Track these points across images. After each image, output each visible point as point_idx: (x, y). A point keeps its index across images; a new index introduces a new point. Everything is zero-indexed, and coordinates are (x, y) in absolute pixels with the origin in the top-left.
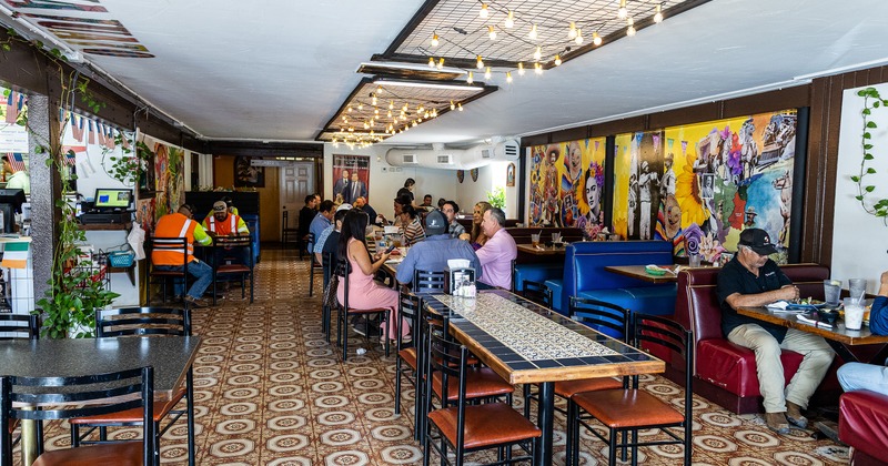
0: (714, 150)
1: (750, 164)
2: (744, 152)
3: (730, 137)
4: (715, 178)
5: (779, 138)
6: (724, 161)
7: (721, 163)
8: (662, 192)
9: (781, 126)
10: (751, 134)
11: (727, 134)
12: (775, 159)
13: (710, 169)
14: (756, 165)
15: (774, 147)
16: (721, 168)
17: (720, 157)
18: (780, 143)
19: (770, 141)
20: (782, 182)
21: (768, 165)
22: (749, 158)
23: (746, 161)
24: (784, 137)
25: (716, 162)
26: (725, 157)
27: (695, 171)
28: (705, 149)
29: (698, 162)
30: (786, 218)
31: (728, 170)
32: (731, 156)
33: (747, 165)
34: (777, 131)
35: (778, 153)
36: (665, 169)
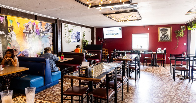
0: (30, 27)
1: (42, 33)
2: (40, 29)
3: (36, 25)
4: (32, 35)
5: (48, 28)
6: (34, 31)
7: (33, 32)
8: (8, 39)
9: (48, 26)
10: (41, 26)
11: (35, 24)
12: (47, 32)
13: (30, 33)
14: (43, 33)
15: (47, 30)
16: (34, 33)
17: (33, 30)
18: (48, 29)
19: (46, 28)
20: (49, 37)
21: (46, 34)
22: (41, 31)
23: (41, 32)
24: (49, 28)
25: (32, 31)
26: (35, 30)
27: (24, 33)
28: (27, 27)
29: (25, 30)
30: (51, 45)
31: (36, 34)
32: (36, 30)
33: (41, 33)
34: (47, 27)
35: (48, 31)
36: (9, 31)
